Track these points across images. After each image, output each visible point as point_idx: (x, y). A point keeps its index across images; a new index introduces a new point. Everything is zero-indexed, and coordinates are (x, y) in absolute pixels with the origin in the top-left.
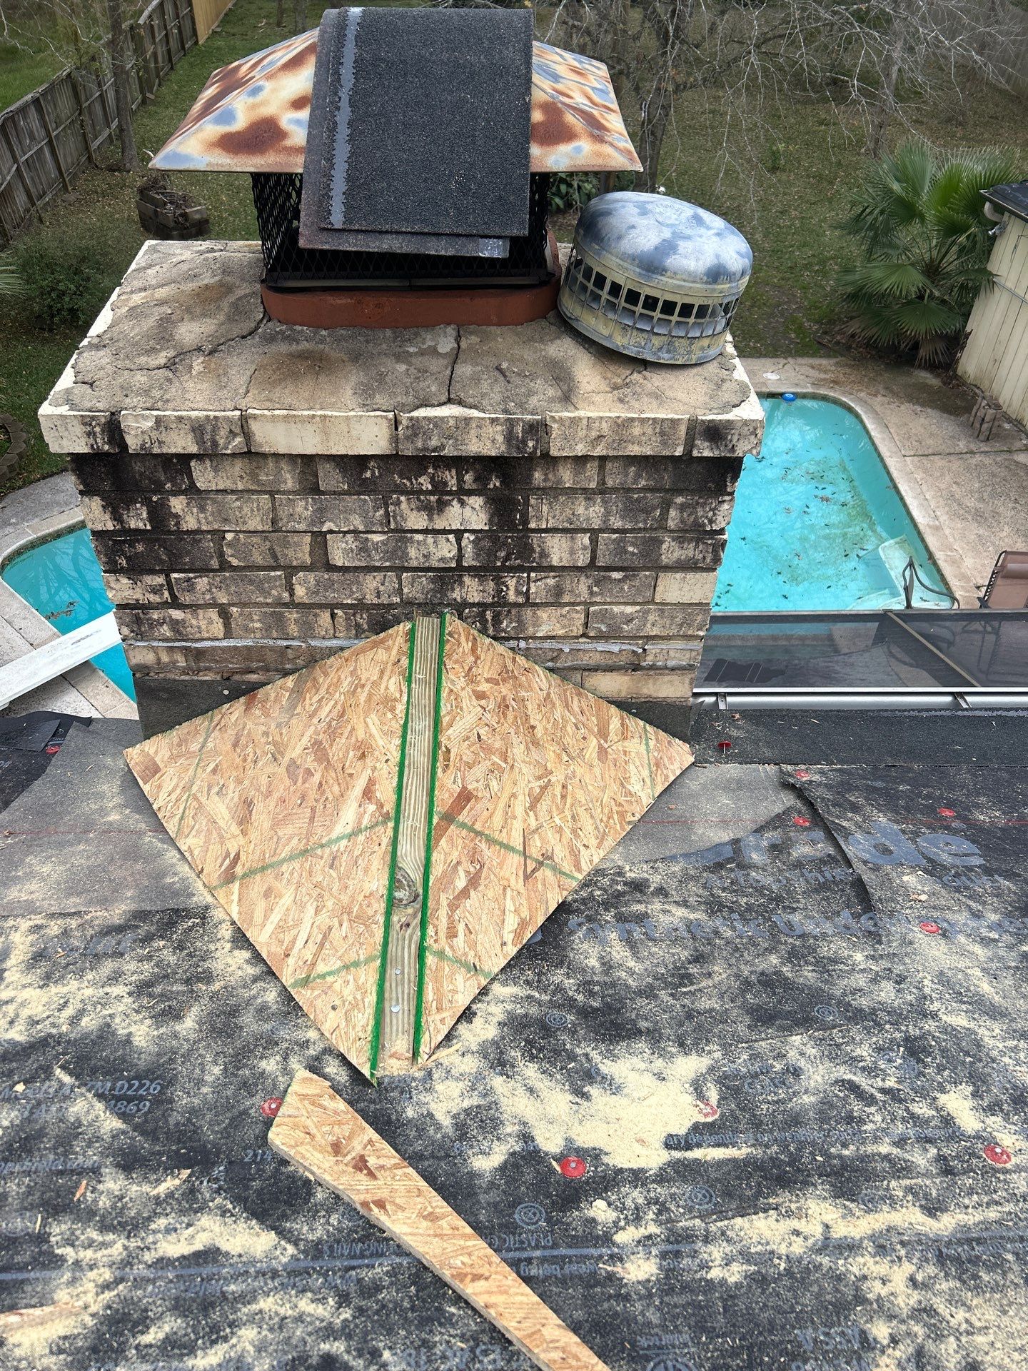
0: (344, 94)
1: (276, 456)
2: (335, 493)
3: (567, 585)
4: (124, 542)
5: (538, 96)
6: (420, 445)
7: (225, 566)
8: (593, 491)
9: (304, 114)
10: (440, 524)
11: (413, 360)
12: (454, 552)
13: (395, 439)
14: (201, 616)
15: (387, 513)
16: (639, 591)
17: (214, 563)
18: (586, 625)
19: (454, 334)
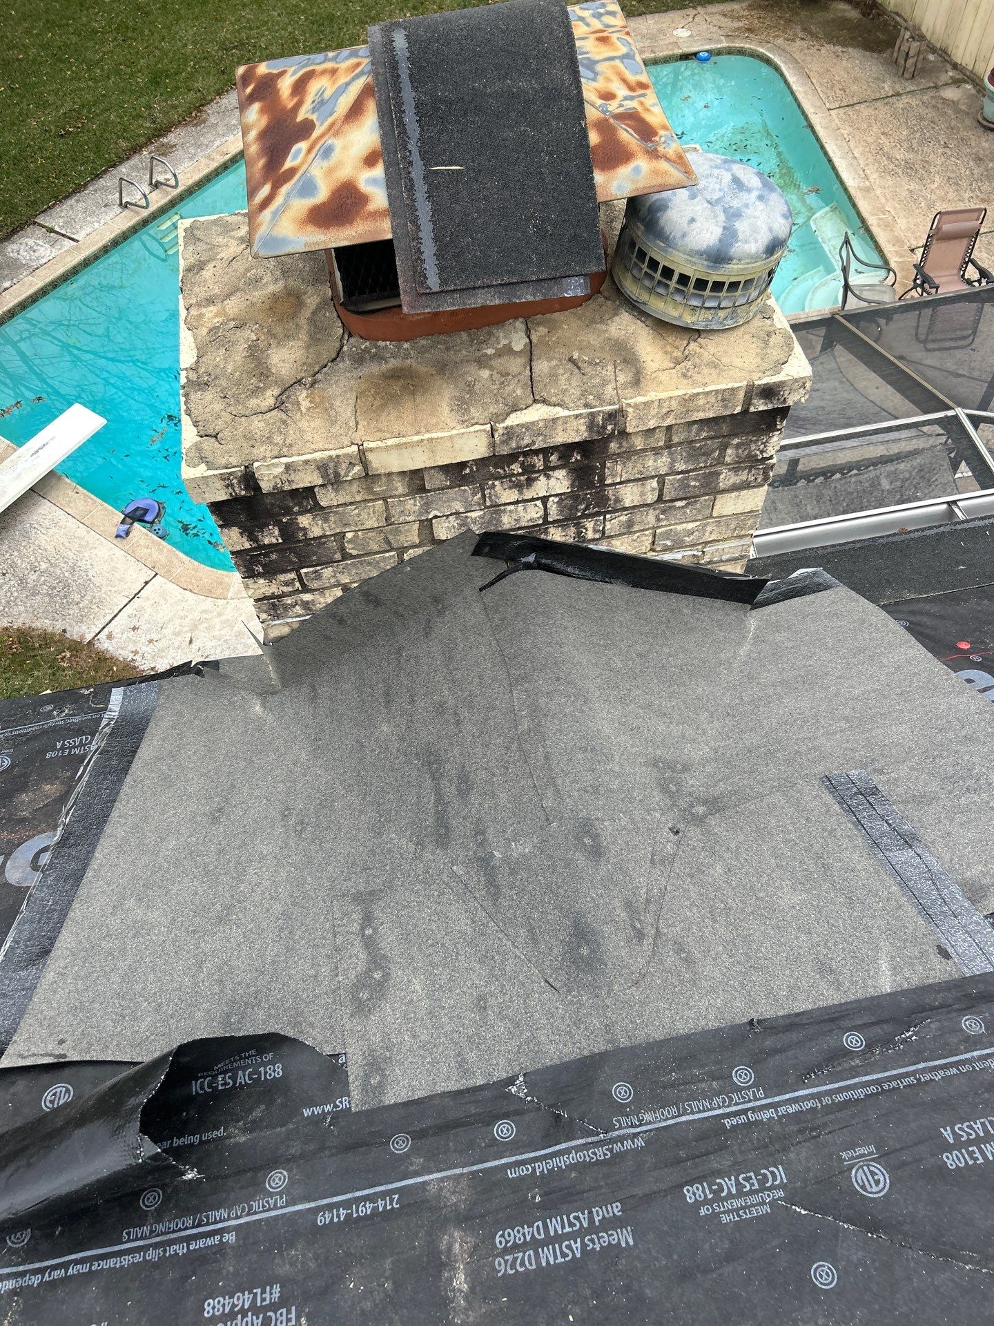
0: (413, 146)
1: (390, 474)
2: (439, 489)
3: (638, 518)
4: (259, 555)
5: (592, 113)
6: (514, 445)
7: (346, 556)
8: (661, 448)
9: (379, 171)
10: (528, 494)
11: (493, 363)
12: (541, 512)
13: (493, 445)
14: (327, 595)
15: (484, 496)
16: (699, 511)
17: (338, 556)
18: (653, 543)
19: (523, 327)
